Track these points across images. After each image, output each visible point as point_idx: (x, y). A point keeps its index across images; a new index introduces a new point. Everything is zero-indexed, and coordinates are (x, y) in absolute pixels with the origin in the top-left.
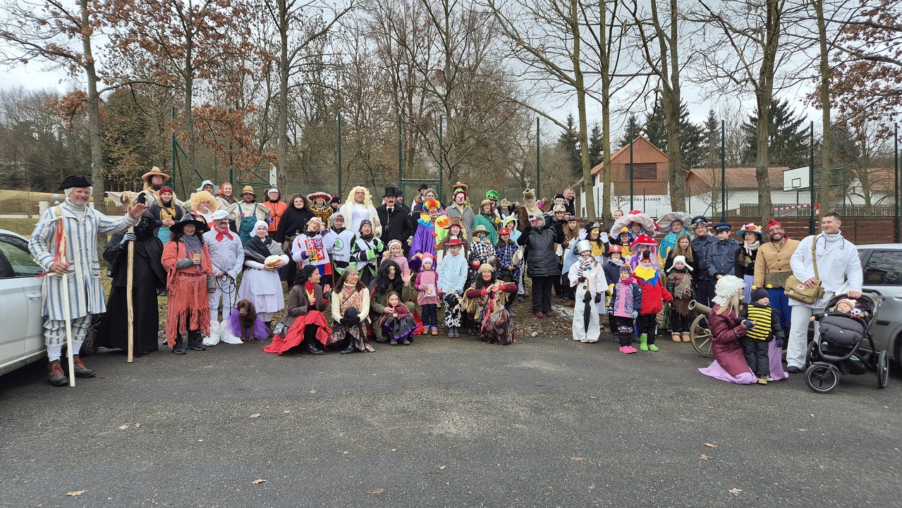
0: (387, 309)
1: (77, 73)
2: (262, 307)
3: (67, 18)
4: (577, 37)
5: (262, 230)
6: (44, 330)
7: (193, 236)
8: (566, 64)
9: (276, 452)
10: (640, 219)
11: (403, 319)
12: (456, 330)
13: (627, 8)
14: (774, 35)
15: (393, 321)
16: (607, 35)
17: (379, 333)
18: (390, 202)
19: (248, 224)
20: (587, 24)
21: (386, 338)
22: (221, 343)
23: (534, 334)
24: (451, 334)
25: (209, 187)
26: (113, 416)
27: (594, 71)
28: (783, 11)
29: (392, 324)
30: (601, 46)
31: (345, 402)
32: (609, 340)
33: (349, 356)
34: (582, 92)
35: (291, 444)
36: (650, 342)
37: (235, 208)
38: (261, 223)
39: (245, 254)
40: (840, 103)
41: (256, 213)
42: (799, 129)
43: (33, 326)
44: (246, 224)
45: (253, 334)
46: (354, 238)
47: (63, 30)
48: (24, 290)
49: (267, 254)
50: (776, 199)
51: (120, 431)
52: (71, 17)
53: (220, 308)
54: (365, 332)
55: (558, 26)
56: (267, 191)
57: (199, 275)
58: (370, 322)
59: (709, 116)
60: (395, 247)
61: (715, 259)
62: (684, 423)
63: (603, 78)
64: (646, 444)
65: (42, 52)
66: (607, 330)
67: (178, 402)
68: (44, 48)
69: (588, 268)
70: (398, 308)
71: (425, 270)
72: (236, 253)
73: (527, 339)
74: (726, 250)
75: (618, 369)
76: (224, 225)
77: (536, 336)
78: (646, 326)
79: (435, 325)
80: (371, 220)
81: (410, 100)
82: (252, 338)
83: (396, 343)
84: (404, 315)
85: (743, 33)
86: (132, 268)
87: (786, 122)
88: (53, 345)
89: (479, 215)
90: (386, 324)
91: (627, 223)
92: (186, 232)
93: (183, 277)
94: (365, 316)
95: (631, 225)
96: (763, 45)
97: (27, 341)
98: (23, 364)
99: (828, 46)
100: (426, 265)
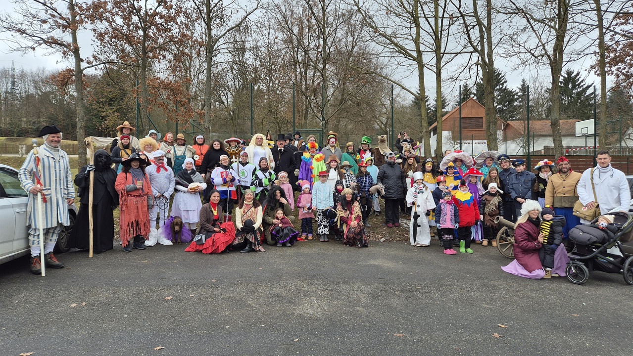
0: (275, 221)
1: (68, 56)
2: (187, 219)
3: (60, 18)
4: (418, 26)
5: (189, 165)
6: (29, 235)
7: (138, 168)
8: (410, 46)
9: (177, 326)
10: (462, 157)
11: (286, 228)
12: (326, 236)
13: (454, 4)
14: (563, 22)
15: (279, 230)
16: (440, 25)
17: (269, 239)
18: (280, 144)
19: (180, 160)
20: (425, 17)
21: (274, 242)
22: (158, 244)
23: (382, 240)
24: (322, 239)
25: (153, 134)
26: (69, 297)
27: (431, 50)
28: (570, 4)
29: (278, 232)
30: (436, 33)
31: (236, 289)
32: (437, 245)
33: (245, 254)
34: (421, 66)
35: (190, 320)
36: (467, 247)
37: (171, 149)
38: (188, 159)
39: (176, 180)
40: (615, 72)
41: (186, 153)
42: (588, 93)
43: (20, 232)
44: (178, 161)
45: (181, 238)
46: (255, 170)
47: (59, 27)
48: (12, 206)
49: (191, 181)
50: (566, 142)
51: (71, 308)
52: (63, 17)
53: (158, 219)
54: (259, 237)
55: (404, 18)
56: (195, 138)
57: (142, 196)
58: (263, 229)
59: (522, 83)
60: (283, 177)
61: (514, 186)
62: (484, 309)
63: (436, 55)
64: (453, 324)
65: (45, 42)
66: (437, 237)
67: (117, 287)
68: (46, 39)
69: (421, 192)
70: (283, 220)
71: (305, 192)
72: (170, 180)
73: (377, 243)
74: (522, 179)
75: (441, 267)
76: (161, 161)
77: (384, 241)
78: (464, 235)
79: (311, 233)
80: (267, 157)
81: (306, 74)
82: (179, 240)
83: (281, 245)
84: (286, 225)
85: (541, 21)
86: (92, 191)
87: (578, 87)
88: (35, 245)
89: (345, 154)
90: (273, 232)
91: (452, 159)
92: (133, 166)
93: (130, 198)
94: (259, 226)
95: (455, 160)
96: (556, 30)
97: (15, 243)
98: (12, 258)
99: (604, 30)
100: (306, 190)
